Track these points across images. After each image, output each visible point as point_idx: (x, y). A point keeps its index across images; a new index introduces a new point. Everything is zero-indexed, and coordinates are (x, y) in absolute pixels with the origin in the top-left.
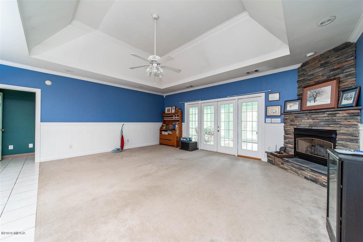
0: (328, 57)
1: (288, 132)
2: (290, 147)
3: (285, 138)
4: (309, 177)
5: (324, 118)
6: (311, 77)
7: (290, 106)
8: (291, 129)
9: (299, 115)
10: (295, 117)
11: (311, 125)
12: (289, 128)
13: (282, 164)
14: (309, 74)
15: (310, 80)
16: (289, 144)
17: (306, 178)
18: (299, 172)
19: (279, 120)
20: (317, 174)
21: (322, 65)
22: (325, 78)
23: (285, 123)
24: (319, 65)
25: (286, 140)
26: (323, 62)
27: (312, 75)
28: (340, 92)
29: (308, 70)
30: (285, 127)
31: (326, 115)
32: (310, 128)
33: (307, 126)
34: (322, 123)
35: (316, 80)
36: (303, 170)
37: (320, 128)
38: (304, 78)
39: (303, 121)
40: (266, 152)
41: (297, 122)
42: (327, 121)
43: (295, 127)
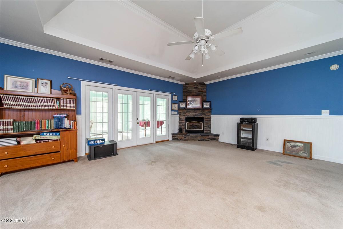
0: (197, 86)
1: (182, 120)
2: (183, 128)
3: (180, 123)
4: (200, 139)
5: (200, 112)
6: (190, 92)
7: (182, 105)
8: (183, 118)
9: (188, 110)
10: (186, 111)
11: (194, 115)
12: (182, 117)
13: (185, 138)
14: (189, 90)
15: (189, 93)
16: (183, 126)
17: (199, 140)
18: (196, 139)
19: (176, 113)
20: (204, 137)
21: (195, 88)
22: (196, 94)
23: (179, 114)
24: (194, 87)
25: (180, 124)
26: (195, 87)
27: (191, 91)
28: (203, 102)
29: (189, 88)
30: (179, 117)
31: (200, 111)
32: (194, 117)
33: (192, 116)
34: (199, 114)
35: (193, 94)
36: (197, 137)
37: (199, 117)
38: (187, 91)
39: (190, 113)
40: (172, 134)
41: (187, 114)
42: (201, 113)
43: (186, 116)
